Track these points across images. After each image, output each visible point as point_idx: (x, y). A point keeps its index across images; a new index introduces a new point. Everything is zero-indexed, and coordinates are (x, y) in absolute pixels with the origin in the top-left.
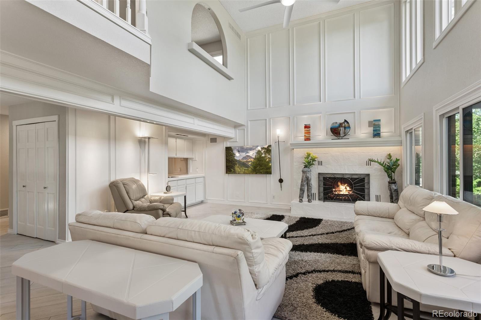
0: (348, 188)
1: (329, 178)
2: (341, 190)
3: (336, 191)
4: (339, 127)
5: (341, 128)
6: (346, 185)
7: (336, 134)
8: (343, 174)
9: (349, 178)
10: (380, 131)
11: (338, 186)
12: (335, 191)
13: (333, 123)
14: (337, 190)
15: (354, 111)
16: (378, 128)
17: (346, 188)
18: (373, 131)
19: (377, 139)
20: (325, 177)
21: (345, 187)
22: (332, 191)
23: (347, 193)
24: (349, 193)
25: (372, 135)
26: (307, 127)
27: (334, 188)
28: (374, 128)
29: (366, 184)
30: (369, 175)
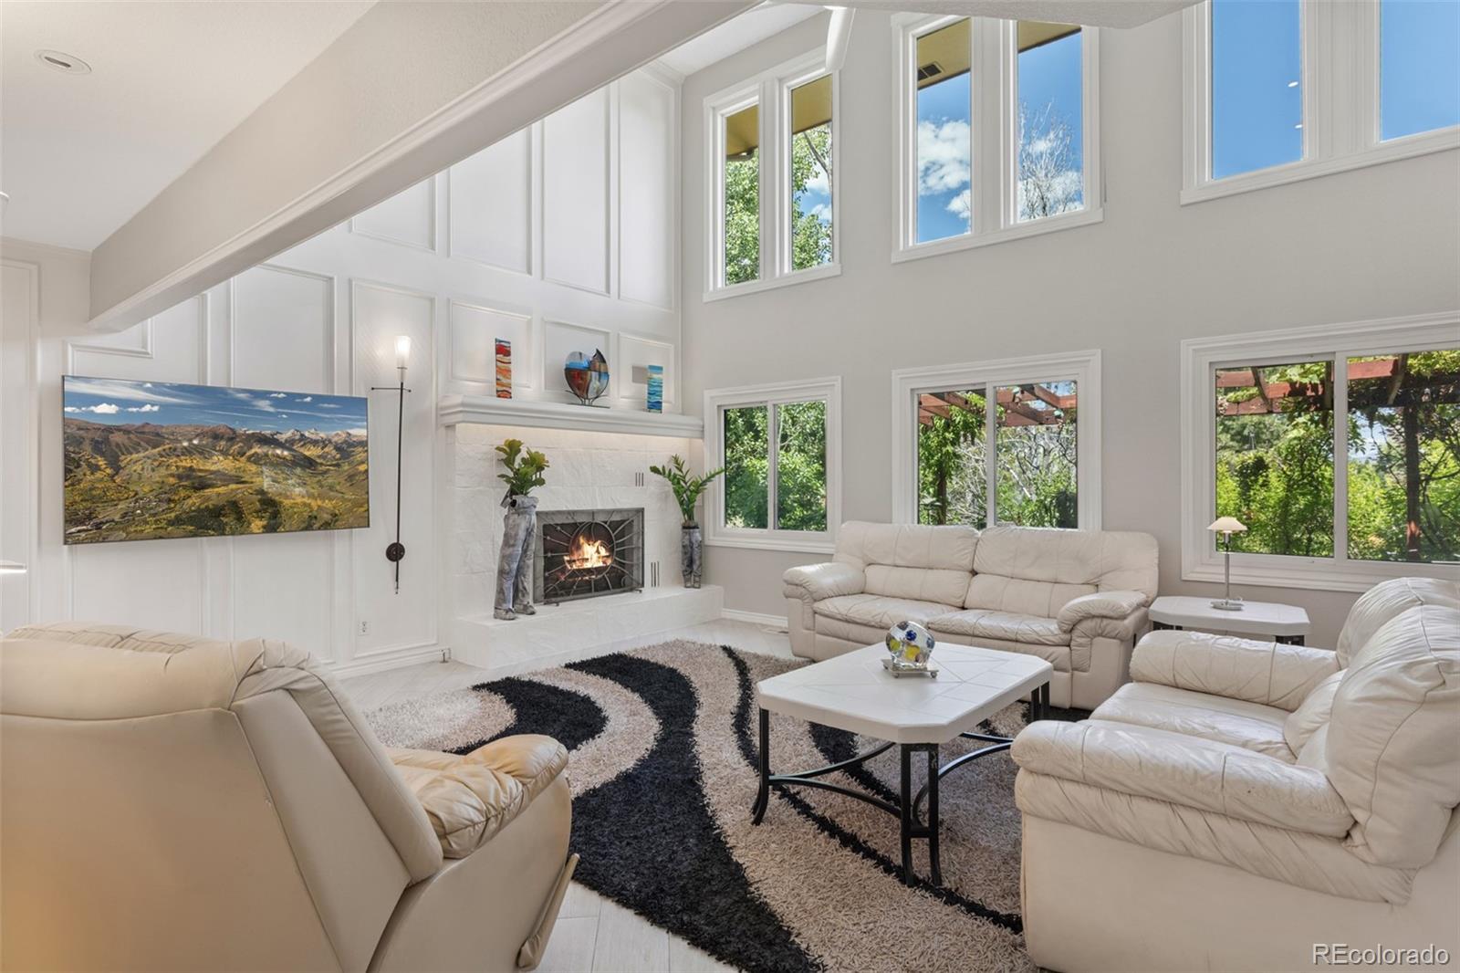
0: (603, 552)
1: (562, 525)
2: (586, 557)
3: (574, 561)
4: (589, 369)
5: (594, 373)
6: (599, 542)
7: (579, 389)
8: (593, 513)
9: (606, 523)
10: (661, 396)
11: (579, 547)
12: (569, 562)
13: (573, 354)
14: (575, 557)
15: (607, 331)
16: (658, 389)
17: (598, 552)
18: (649, 394)
19: (654, 415)
20: (552, 523)
21: (595, 549)
22: (563, 562)
23: (601, 564)
24: (604, 562)
25: (646, 404)
26: (503, 350)
27: (568, 551)
28: (650, 385)
29: (635, 539)
30: (643, 509)
